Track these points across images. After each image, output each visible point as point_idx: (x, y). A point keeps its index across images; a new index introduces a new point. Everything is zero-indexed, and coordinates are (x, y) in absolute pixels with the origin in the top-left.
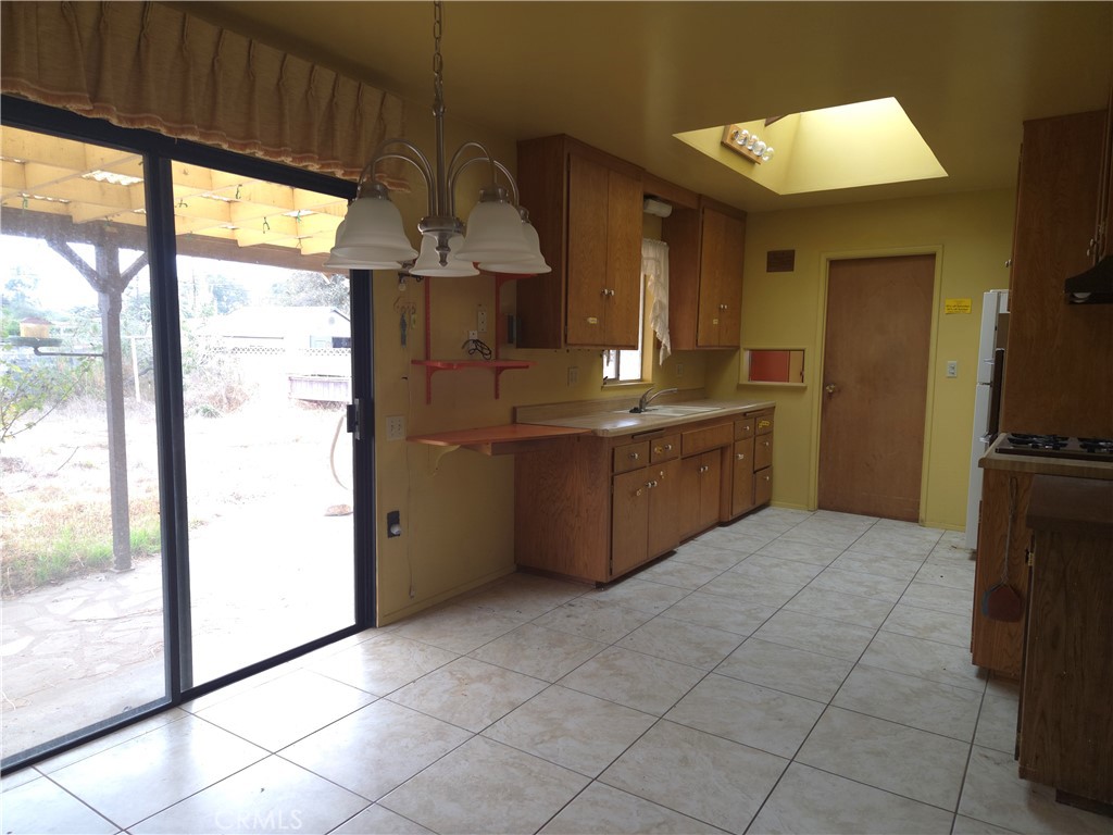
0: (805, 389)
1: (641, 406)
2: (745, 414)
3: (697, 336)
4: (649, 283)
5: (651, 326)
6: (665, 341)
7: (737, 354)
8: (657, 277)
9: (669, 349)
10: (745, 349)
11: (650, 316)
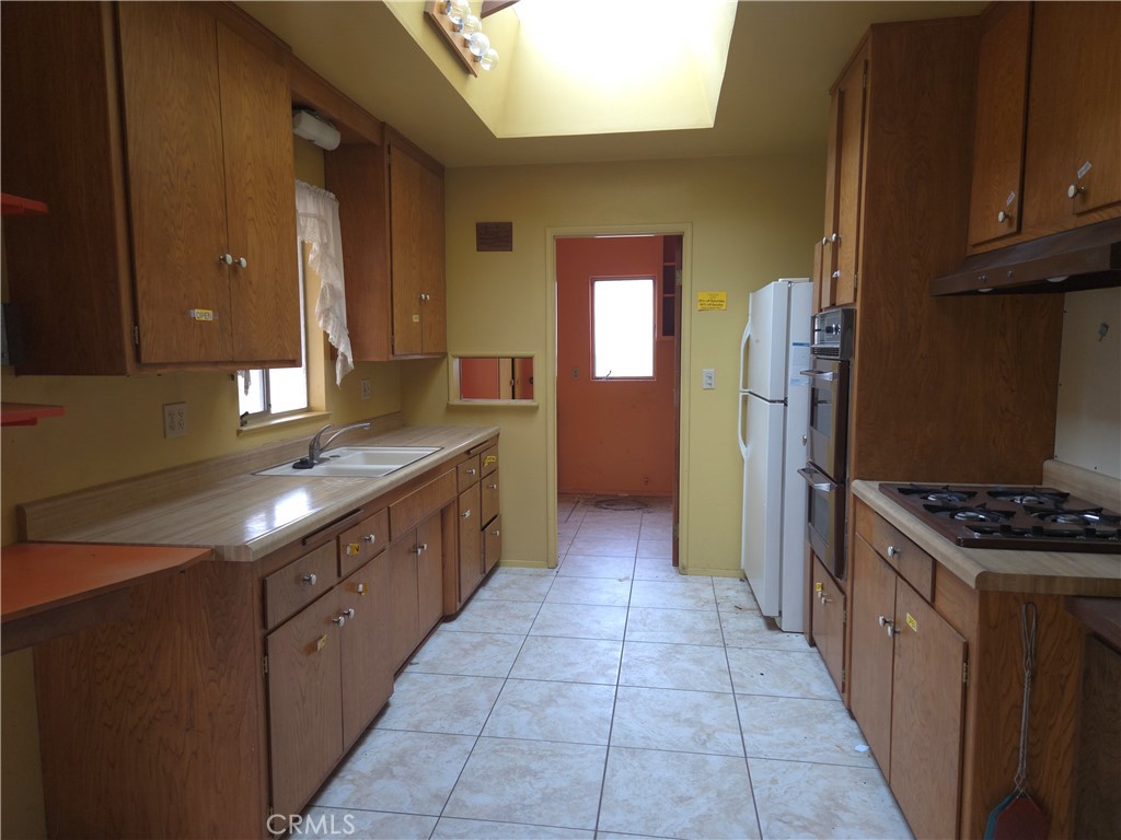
0: (535, 409)
1: (312, 457)
2: (468, 452)
3: (393, 339)
4: (311, 257)
5: (318, 324)
6: (344, 348)
7: (445, 363)
8: (324, 246)
9: (350, 360)
10: (454, 357)
11: (316, 308)
